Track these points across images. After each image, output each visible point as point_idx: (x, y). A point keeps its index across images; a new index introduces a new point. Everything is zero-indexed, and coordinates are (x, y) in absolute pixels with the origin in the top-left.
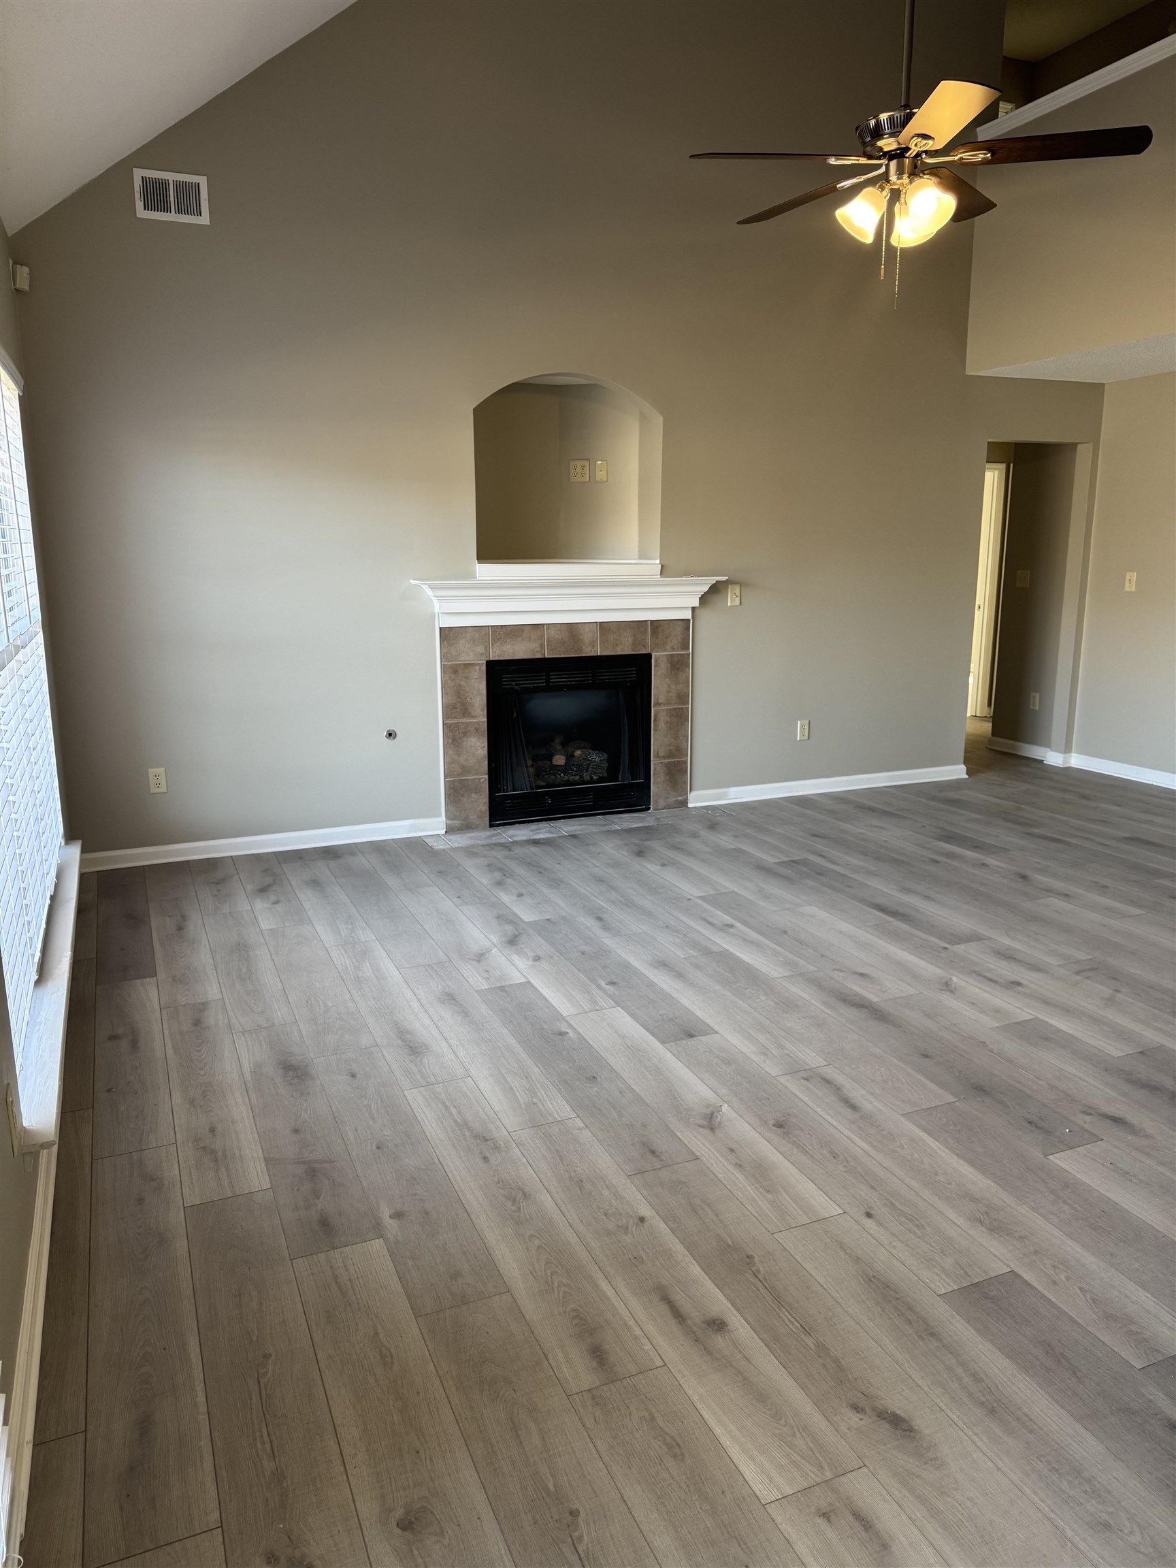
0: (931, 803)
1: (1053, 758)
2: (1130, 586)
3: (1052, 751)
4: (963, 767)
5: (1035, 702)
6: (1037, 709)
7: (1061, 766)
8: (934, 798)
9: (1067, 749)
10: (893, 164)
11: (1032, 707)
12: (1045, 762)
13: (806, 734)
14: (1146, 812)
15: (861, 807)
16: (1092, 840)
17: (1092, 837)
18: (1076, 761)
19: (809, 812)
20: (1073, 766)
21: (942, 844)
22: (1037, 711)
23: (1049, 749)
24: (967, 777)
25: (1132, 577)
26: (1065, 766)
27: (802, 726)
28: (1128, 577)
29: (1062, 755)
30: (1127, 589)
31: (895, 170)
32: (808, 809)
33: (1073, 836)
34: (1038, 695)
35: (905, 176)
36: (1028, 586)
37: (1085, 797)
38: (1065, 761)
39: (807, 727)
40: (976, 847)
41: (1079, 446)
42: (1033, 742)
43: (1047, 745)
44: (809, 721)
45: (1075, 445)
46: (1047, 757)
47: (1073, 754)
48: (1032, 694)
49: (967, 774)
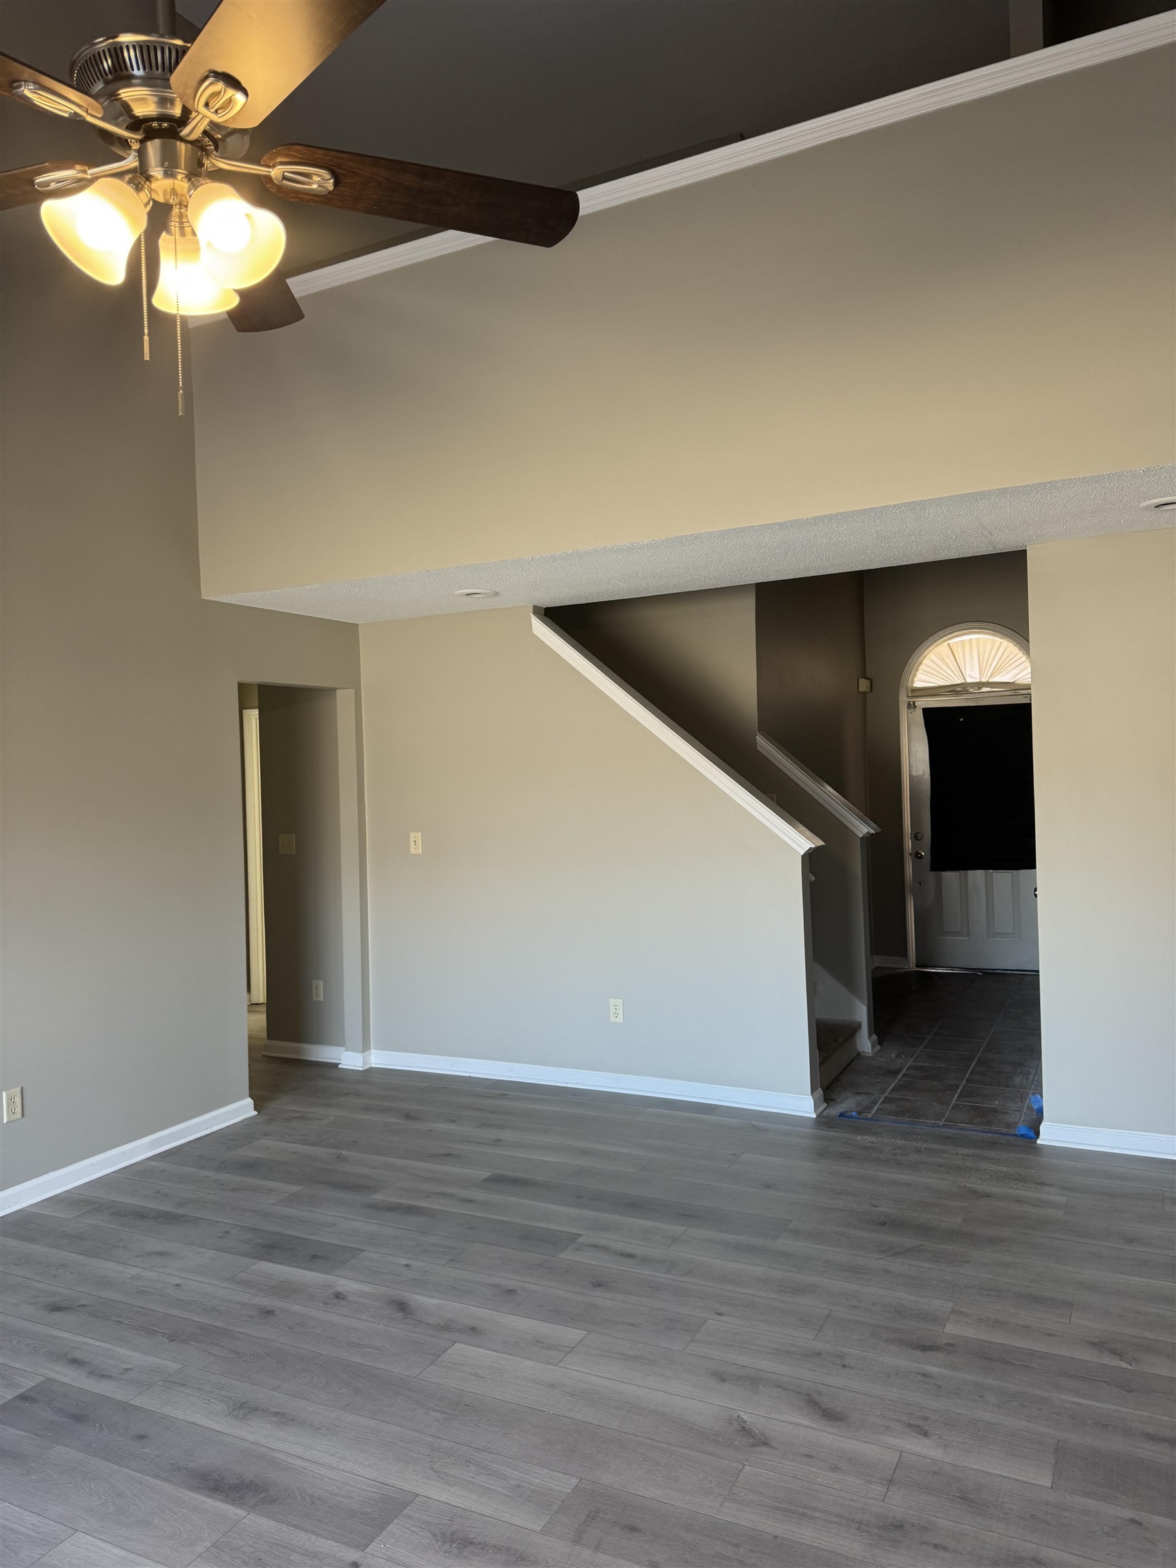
0: (223, 1176)
1: (350, 1060)
2: (416, 848)
3: (347, 1050)
4: (249, 1102)
5: (319, 990)
6: (322, 1000)
7: (361, 1069)
8: (223, 1166)
9: (365, 1047)
10: (153, 148)
11: (315, 998)
12: (340, 1066)
13: (18, 1110)
14: (484, 1125)
15: (121, 1213)
16: (452, 1196)
17: (448, 1190)
18: (379, 1059)
19: (37, 1249)
20: (373, 1066)
21: (265, 1266)
22: (320, 1002)
23: (344, 1048)
24: (256, 1113)
25: (416, 838)
26: (365, 1068)
27: (11, 1100)
28: (412, 839)
29: (360, 1055)
30: (413, 851)
31: (158, 157)
32: (32, 1240)
33: (428, 1195)
34: (321, 983)
35: (181, 173)
36: (295, 853)
37: (408, 1116)
38: (364, 1063)
39: (18, 1100)
40: (314, 1257)
41: (337, 691)
42: (320, 1041)
43: (341, 1043)
44: (22, 1088)
45: (333, 690)
46: (342, 1058)
47: (373, 1051)
48: (314, 982)
49: (255, 1110)
